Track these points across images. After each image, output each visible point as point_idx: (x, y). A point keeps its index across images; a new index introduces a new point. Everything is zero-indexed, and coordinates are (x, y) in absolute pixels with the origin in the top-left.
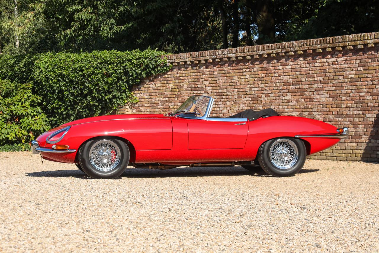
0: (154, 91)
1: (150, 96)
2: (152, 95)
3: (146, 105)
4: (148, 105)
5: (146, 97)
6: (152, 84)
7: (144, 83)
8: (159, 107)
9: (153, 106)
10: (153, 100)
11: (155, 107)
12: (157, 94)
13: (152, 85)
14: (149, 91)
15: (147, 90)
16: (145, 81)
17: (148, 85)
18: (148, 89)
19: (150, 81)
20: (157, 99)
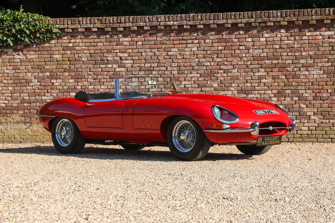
0: (23, 64)
1: (13, 69)
2: (19, 69)
3: (6, 82)
4: (10, 82)
5: (8, 71)
6: (19, 55)
7: (2, 53)
8: (31, 84)
9: (20, 83)
10: (21, 75)
11: (23, 85)
12: (29, 67)
13: (19, 57)
14: (12, 64)
15: (9, 62)
16: (5, 50)
17: (10, 55)
18: (11, 61)
19: (16, 50)
20: (29, 74)
